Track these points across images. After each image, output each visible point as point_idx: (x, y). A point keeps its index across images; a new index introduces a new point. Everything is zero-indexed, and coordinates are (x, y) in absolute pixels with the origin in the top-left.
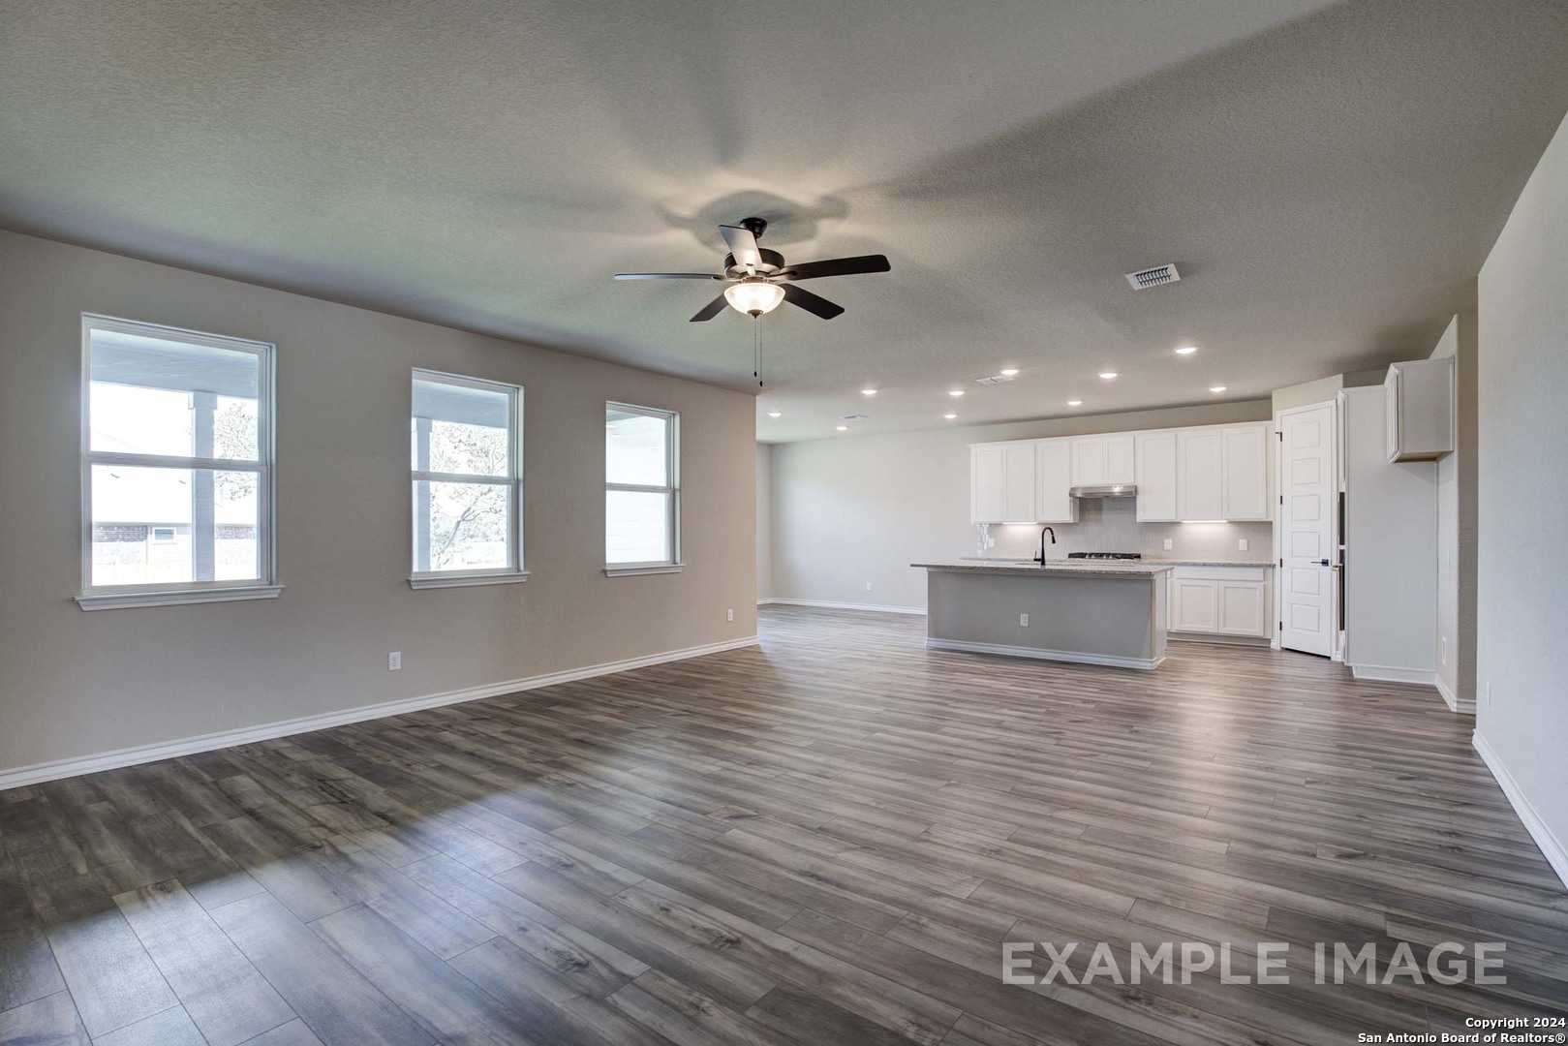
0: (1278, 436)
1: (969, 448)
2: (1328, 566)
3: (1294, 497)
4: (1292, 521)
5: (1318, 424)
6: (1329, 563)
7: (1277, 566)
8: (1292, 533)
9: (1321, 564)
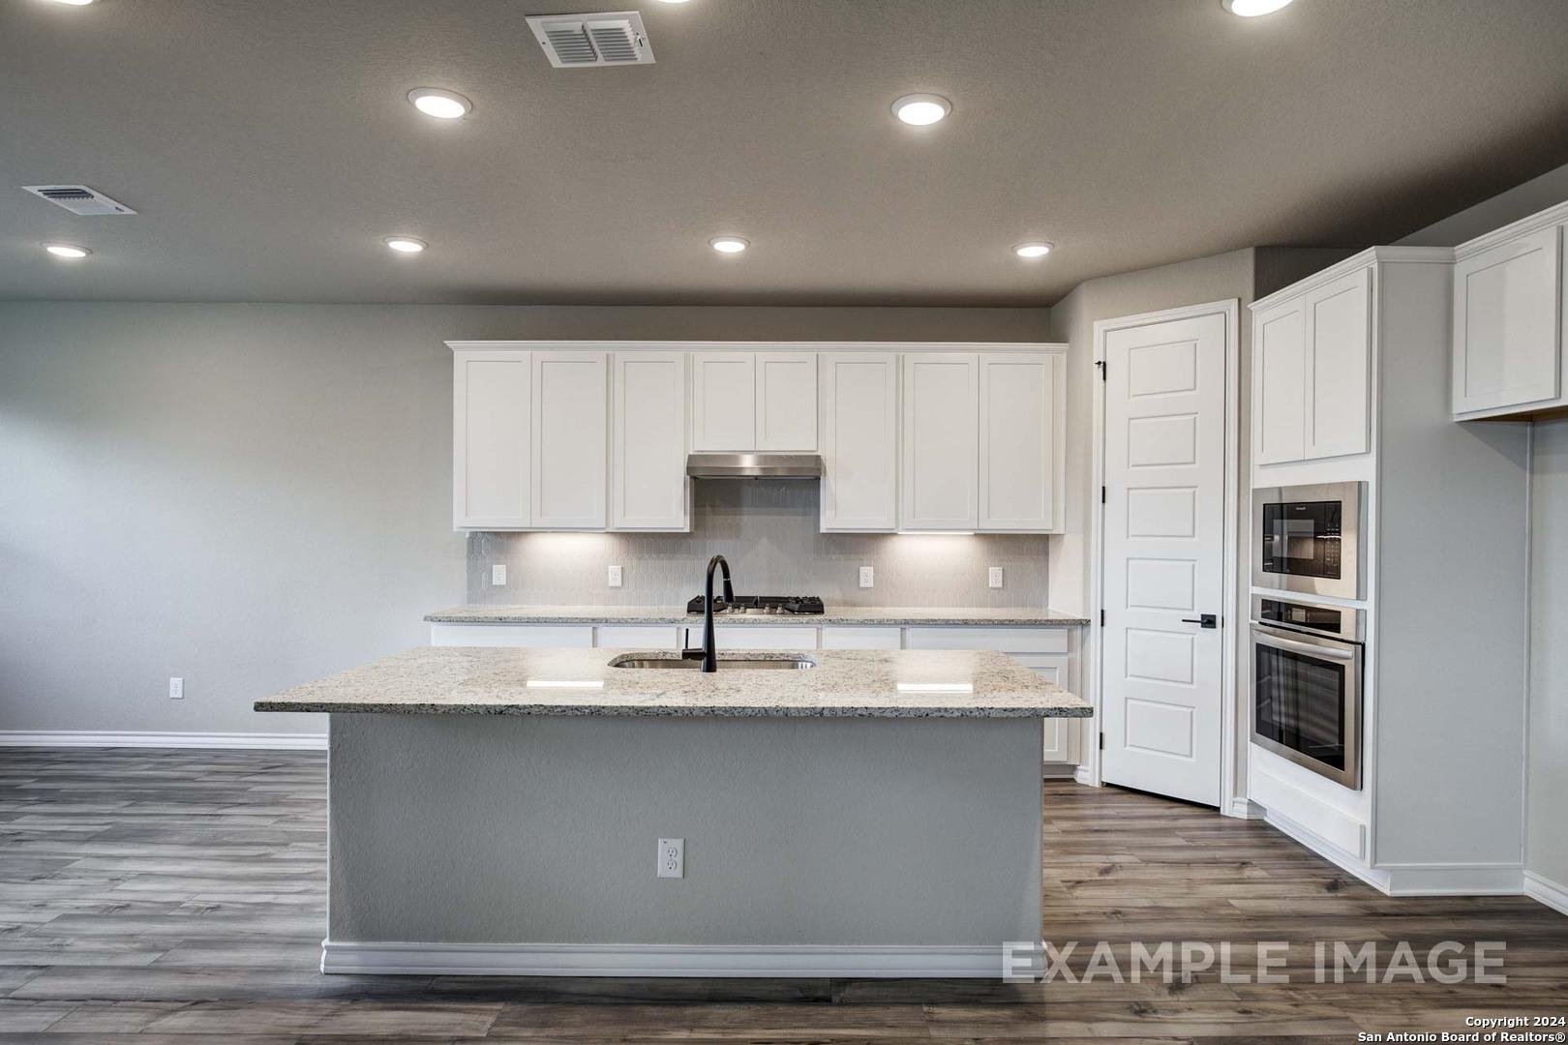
0: (1099, 369)
1: (448, 349)
2: (1215, 627)
3: (1131, 489)
4: (1128, 537)
5: (1193, 346)
6: (1219, 621)
7: (1092, 623)
8: (1128, 559)
9: (1200, 624)
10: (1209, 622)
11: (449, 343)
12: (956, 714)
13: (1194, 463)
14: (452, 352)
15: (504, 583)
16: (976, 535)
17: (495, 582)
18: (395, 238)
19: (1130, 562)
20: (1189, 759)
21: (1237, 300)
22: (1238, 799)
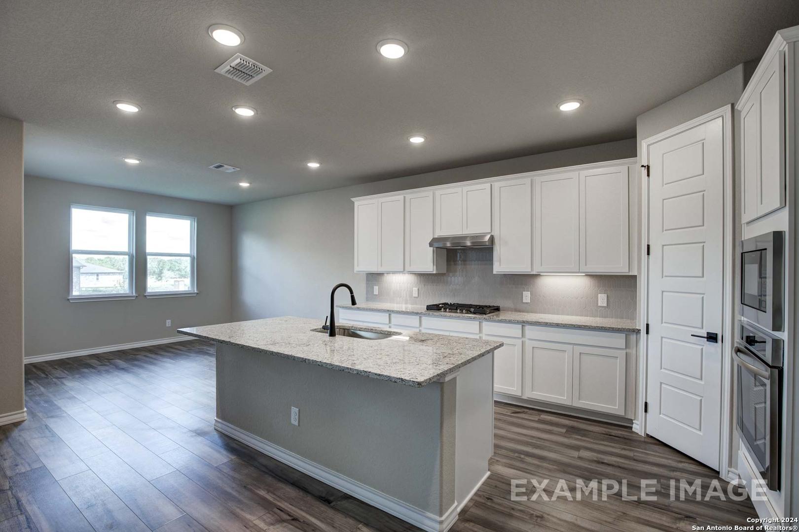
0: (644, 171)
1: (352, 201)
2: (717, 342)
3: (665, 245)
4: (663, 277)
5: (701, 144)
6: (719, 338)
7: (642, 331)
8: (663, 292)
9: (706, 339)
10: (712, 338)
11: (353, 199)
12: (355, 372)
13: (703, 225)
14: (354, 203)
15: (377, 294)
16: (586, 275)
17: (375, 293)
18: (310, 162)
19: (664, 293)
20: (698, 432)
21: (730, 106)
22: (732, 469)
